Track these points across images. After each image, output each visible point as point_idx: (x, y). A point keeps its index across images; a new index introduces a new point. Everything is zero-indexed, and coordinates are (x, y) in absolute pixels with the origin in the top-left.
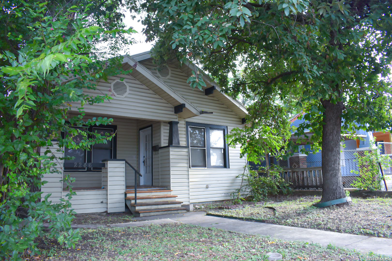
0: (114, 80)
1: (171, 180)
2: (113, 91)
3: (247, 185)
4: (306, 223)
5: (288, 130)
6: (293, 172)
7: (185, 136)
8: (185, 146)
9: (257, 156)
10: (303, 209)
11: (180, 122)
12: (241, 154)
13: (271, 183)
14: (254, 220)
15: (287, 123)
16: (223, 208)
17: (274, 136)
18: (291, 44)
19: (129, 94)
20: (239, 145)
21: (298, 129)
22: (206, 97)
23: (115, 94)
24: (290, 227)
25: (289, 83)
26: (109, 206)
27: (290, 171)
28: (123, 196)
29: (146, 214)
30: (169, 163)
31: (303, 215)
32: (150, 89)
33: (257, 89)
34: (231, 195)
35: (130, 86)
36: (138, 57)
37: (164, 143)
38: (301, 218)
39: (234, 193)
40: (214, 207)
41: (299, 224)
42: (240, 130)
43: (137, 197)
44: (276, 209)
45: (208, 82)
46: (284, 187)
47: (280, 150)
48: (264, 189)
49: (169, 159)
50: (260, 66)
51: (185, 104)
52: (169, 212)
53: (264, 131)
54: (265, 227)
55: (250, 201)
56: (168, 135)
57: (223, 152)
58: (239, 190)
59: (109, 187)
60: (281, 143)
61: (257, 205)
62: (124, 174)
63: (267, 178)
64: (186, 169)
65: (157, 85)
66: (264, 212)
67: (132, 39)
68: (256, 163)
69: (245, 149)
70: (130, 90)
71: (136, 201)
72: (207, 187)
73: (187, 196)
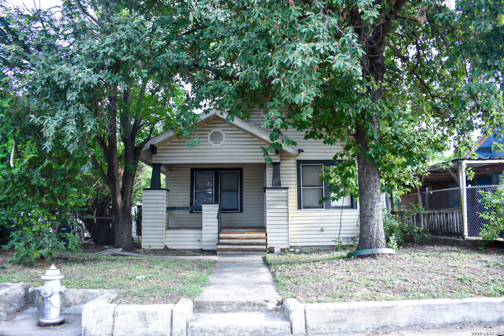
1: (267, 221)
7: (295, 176)
19: (225, 141)
23: (212, 143)
26: (204, 244)
29: (223, 253)
35: (226, 134)
59: (204, 228)
62: (217, 216)
64: (285, 210)
70: (226, 137)
72: (322, 230)
73: (286, 238)
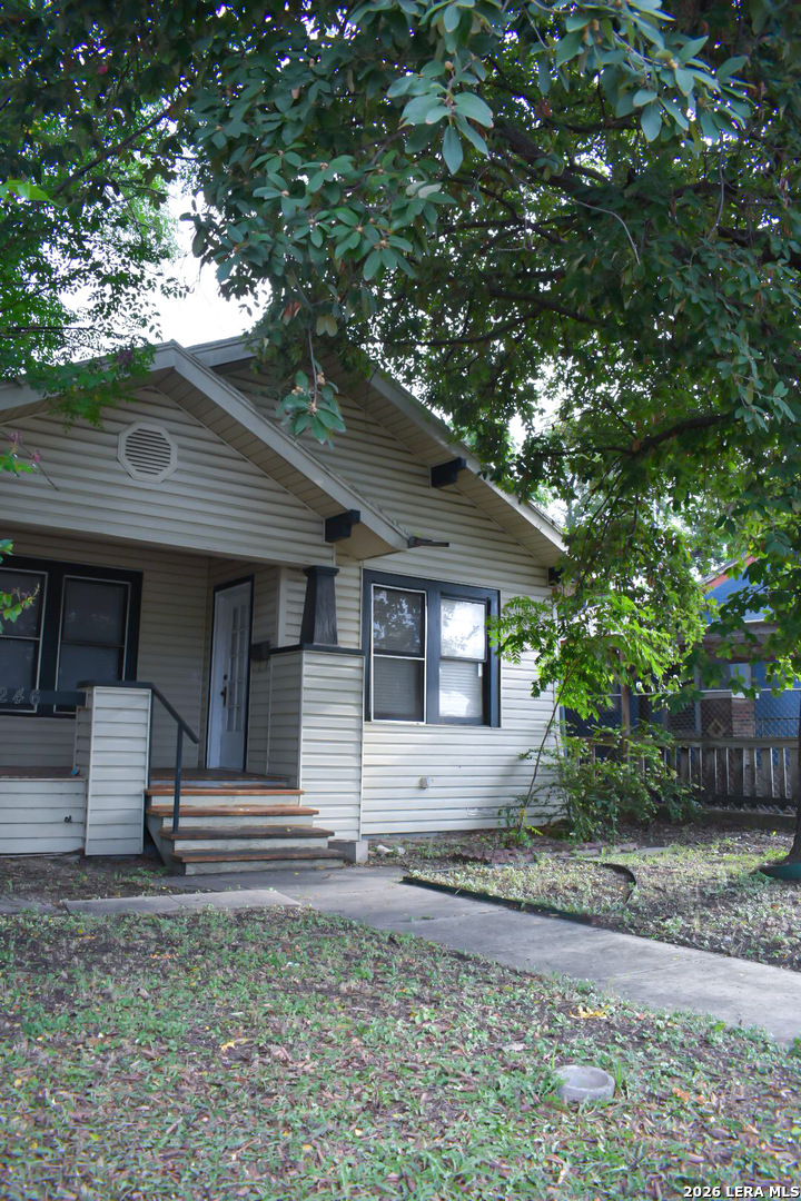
0: (130, 424)
1: (302, 756)
2: (124, 459)
3: (554, 784)
4: (728, 938)
5: (696, 611)
6: (708, 750)
7: (356, 616)
8: (355, 647)
9: (589, 693)
10: (726, 880)
11: (342, 570)
12: (535, 683)
13: (633, 781)
14: (553, 910)
15: (694, 588)
16: (465, 860)
17: (645, 631)
18: (695, 300)
19: (178, 471)
20: (530, 654)
21: (722, 611)
22: (434, 492)
23: (132, 470)
24: (671, 948)
25: (702, 457)
26: (91, 833)
27: (697, 745)
28: (139, 804)
29: (205, 868)
30: (298, 701)
31: (723, 904)
32: (247, 457)
33: (596, 472)
34: (499, 814)
35: (181, 447)
36: (211, 353)
37: (287, 636)
38: (717, 914)
39: (508, 808)
40: (438, 854)
41: (704, 939)
42: (534, 604)
43: (181, 810)
44: (636, 873)
45: (443, 443)
46: (676, 798)
47: (666, 677)
48: (609, 801)
49: (298, 689)
50: (616, 399)
51: (357, 513)
52: (285, 864)
53: (615, 613)
54: (586, 943)
55: (559, 836)
56: (301, 609)
57: (480, 674)
58: (526, 801)
59: (93, 773)
60: (671, 655)
61: (580, 854)
62: (145, 732)
63: (619, 765)
64: (353, 723)
65: (268, 447)
66: (596, 885)
67: (169, 281)
68: (584, 717)
69: (550, 666)
70: (180, 459)
71: (176, 823)
72: (422, 786)
73: (352, 811)
